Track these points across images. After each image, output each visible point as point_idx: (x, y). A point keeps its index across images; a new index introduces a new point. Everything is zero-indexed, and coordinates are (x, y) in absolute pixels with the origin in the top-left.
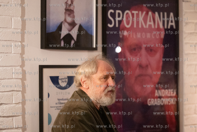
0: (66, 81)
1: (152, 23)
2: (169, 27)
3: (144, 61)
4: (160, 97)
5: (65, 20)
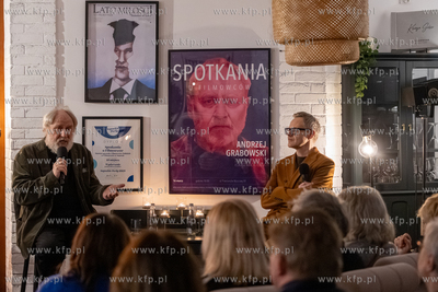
1: (234, 75)
4: (243, 149)
5: (116, 76)
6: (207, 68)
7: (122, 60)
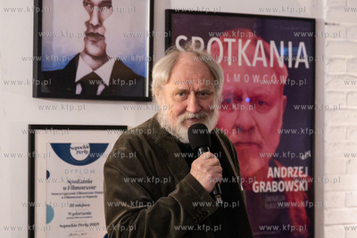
0: (86, 152)
2: (296, 66)
3: (246, 120)
4: (277, 179)
5: (86, 51)
6: (225, 45)
7: (95, 22)
